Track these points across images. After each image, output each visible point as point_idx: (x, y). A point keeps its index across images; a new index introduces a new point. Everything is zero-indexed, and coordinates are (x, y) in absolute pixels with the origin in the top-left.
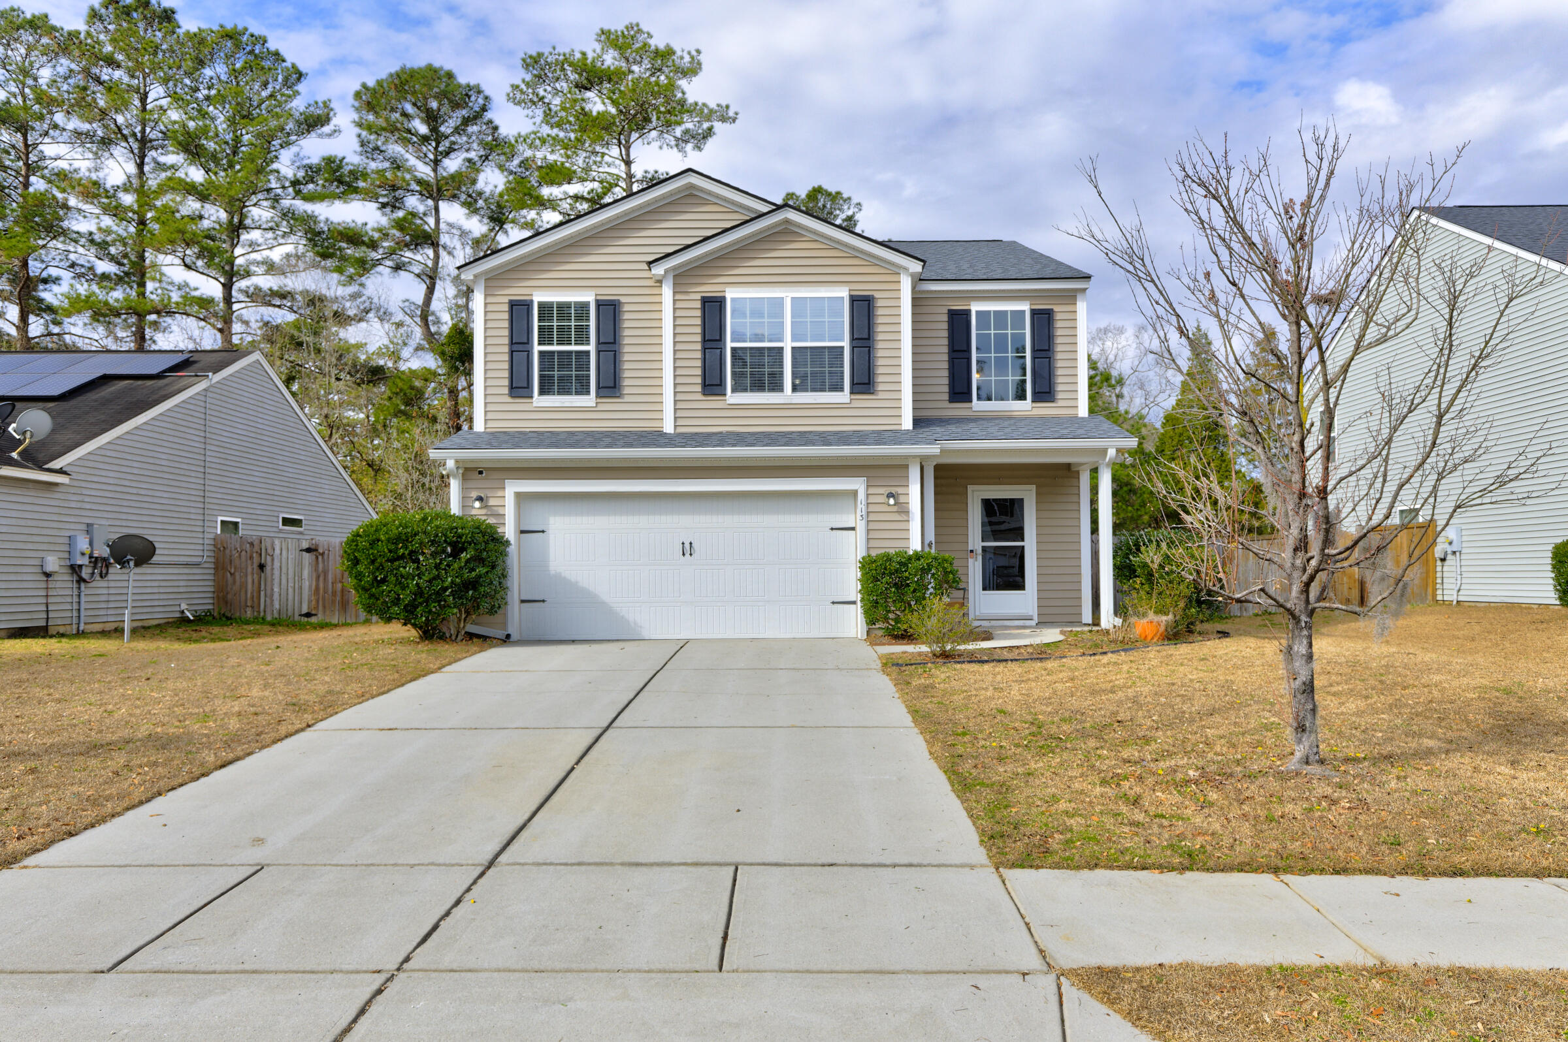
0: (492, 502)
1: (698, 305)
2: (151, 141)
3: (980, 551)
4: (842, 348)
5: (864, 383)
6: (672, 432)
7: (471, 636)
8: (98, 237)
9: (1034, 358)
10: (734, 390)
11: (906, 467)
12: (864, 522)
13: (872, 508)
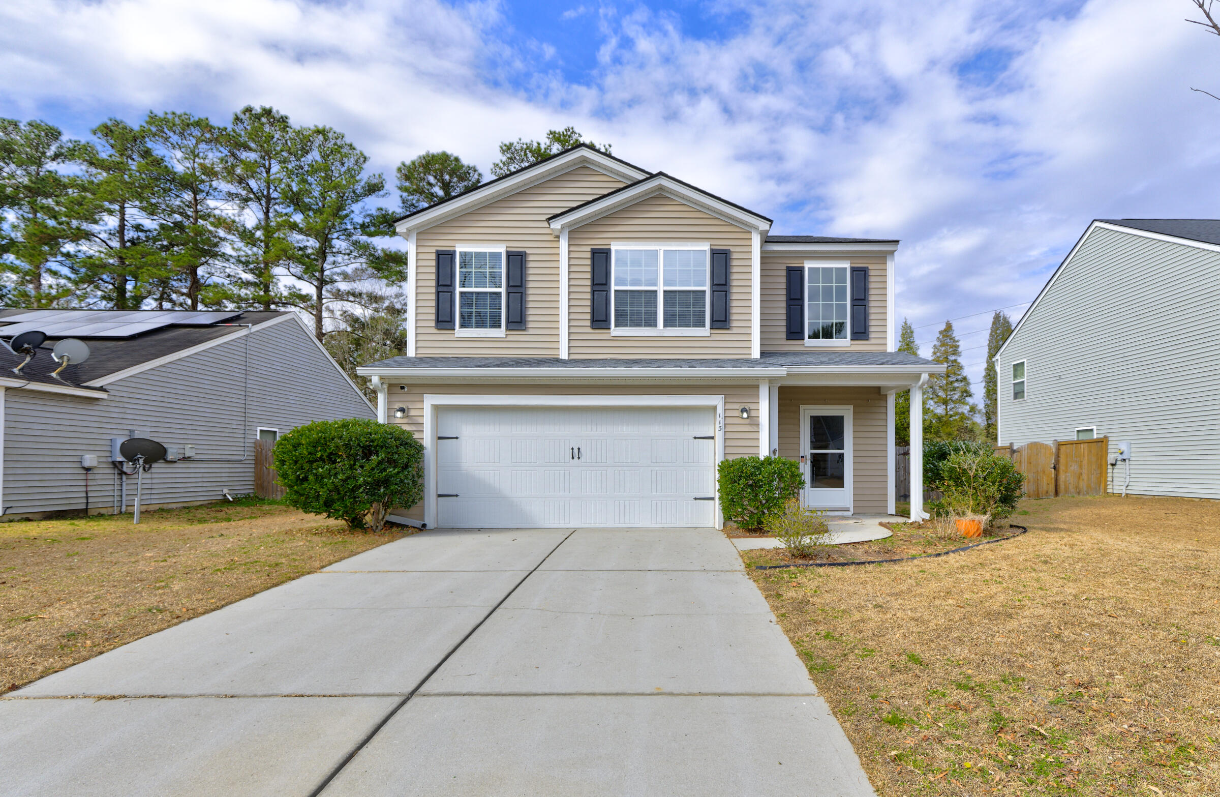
0: (412, 413)
1: (589, 255)
2: (275, 199)
3: (809, 457)
4: (704, 292)
5: (721, 321)
6: (567, 358)
7: (390, 525)
8: (243, 259)
9: (853, 306)
10: (616, 326)
11: (757, 387)
12: (722, 432)
13: (729, 421)
